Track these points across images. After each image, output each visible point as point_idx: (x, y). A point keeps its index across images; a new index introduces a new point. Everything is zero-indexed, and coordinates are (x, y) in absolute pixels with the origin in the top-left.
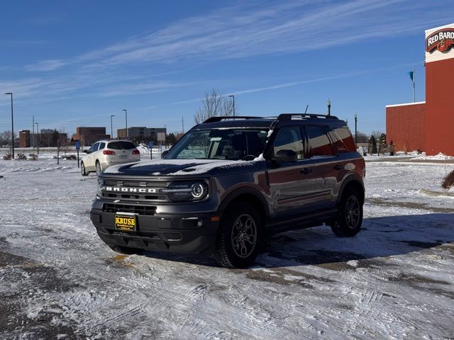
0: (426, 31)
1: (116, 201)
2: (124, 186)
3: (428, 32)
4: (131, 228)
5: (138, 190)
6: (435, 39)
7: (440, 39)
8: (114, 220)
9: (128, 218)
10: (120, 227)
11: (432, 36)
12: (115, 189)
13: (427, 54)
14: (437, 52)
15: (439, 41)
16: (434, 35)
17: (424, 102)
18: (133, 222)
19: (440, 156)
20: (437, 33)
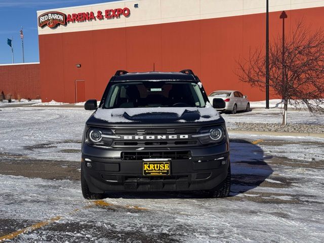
0: (37, 12)
1: (140, 149)
2: (148, 134)
3: (40, 13)
4: (163, 173)
5: (167, 137)
6: (46, 18)
7: (49, 18)
8: (142, 167)
9: (160, 164)
10: (150, 173)
11: (43, 15)
12: (137, 137)
13: (39, 28)
14: (47, 28)
15: (48, 20)
16: (44, 15)
17: (39, 63)
18: (167, 167)
19: (53, 103)
20: (47, 14)
